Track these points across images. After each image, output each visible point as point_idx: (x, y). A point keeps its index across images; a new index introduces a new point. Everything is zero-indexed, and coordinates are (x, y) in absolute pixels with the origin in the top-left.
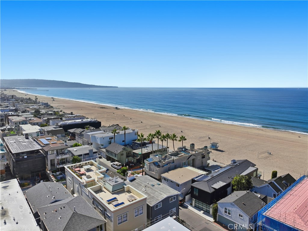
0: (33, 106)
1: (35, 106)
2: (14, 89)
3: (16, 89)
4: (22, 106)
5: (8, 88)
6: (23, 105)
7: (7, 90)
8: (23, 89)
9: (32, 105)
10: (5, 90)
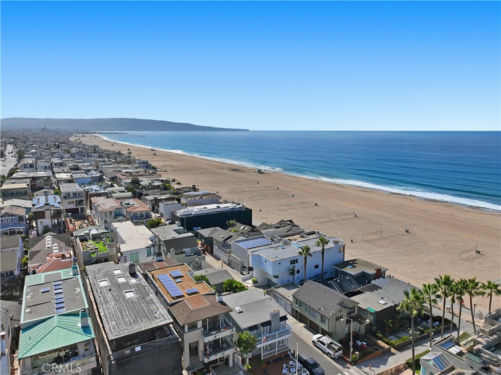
0: (127, 168)
1: (130, 169)
2: (95, 133)
3: (99, 133)
4: (109, 169)
5: (87, 133)
6: (111, 166)
7: (86, 135)
8: (109, 133)
9: (125, 166)
10: (83, 136)
